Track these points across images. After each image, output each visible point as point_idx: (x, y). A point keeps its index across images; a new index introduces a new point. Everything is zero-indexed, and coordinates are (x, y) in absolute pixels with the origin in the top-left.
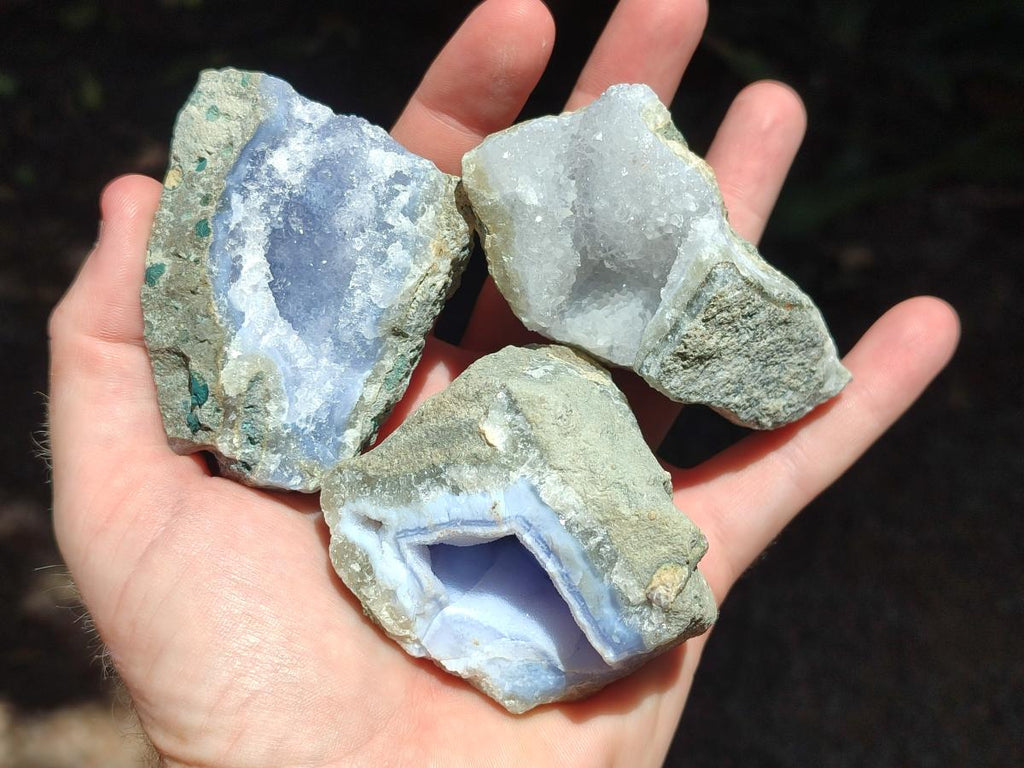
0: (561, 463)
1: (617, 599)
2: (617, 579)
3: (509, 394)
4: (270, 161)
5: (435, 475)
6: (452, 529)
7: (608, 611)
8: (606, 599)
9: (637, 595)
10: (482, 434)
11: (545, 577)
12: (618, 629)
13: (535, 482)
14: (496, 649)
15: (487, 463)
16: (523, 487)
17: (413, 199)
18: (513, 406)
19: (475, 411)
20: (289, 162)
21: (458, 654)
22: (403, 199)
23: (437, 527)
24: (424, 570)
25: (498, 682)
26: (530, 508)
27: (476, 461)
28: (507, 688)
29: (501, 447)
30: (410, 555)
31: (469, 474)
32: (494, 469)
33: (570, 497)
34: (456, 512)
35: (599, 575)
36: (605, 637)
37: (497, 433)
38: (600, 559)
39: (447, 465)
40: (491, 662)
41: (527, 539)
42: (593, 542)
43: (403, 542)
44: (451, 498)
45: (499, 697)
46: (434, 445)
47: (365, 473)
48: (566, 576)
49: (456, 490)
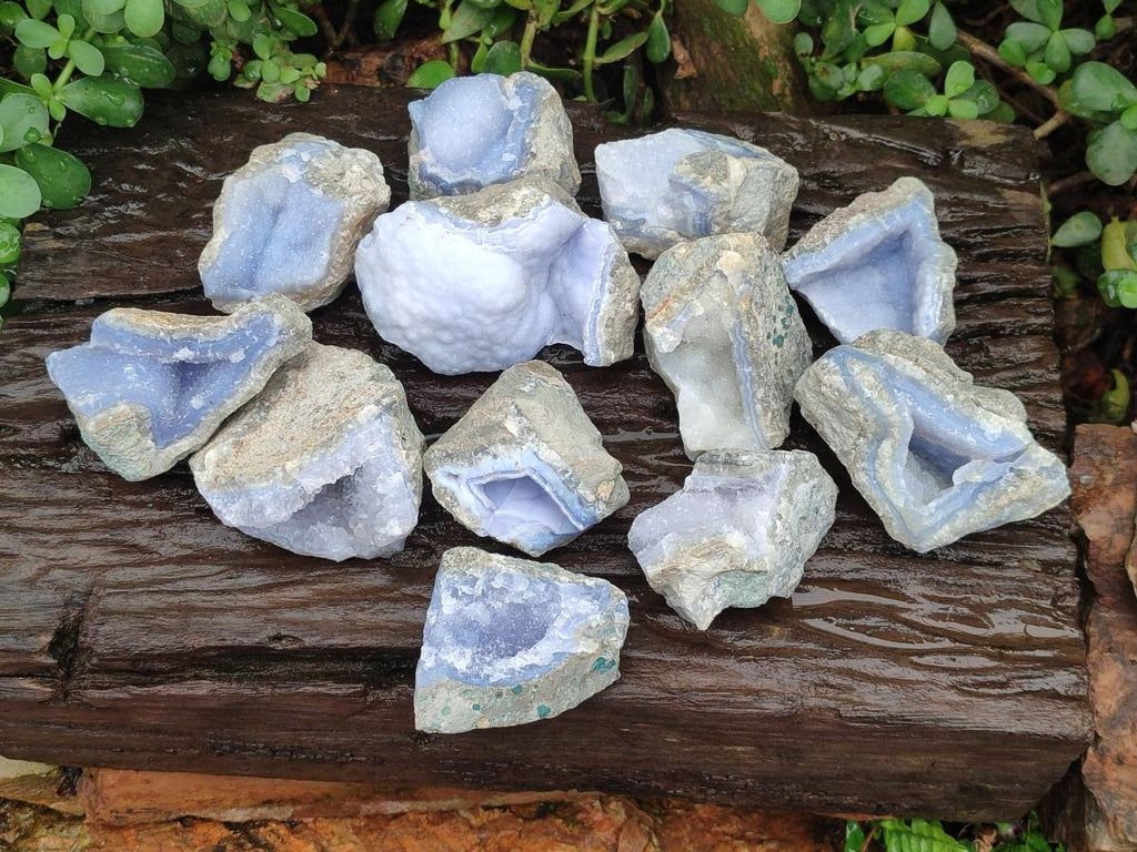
0: (547, 439)
1: (581, 500)
2: (581, 492)
3: (516, 406)
4: (464, 670)
5: (483, 450)
6: (496, 476)
7: (578, 507)
8: (576, 502)
9: (591, 498)
10: (505, 428)
11: (547, 494)
12: (584, 514)
13: (536, 450)
14: (522, 528)
15: (510, 442)
16: (529, 454)
17: (465, 583)
18: (519, 413)
19: (500, 416)
20: (461, 660)
21: (505, 532)
22: (466, 589)
23: (488, 475)
24: (482, 497)
25: (525, 544)
26: (534, 463)
27: (504, 442)
28: (531, 546)
29: (516, 435)
30: (475, 491)
31: (501, 448)
32: (514, 445)
33: (553, 457)
34: (497, 468)
35: (571, 490)
36: (578, 519)
37: (512, 426)
38: (570, 484)
39: (490, 445)
40: (521, 535)
41: (535, 477)
42: (567, 475)
43: (471, 484)
44: (494, 461)
45: (526, 551)
46: (481, 435)
47: (447, 452)
48: (555, 492)
49: (495, 457)
